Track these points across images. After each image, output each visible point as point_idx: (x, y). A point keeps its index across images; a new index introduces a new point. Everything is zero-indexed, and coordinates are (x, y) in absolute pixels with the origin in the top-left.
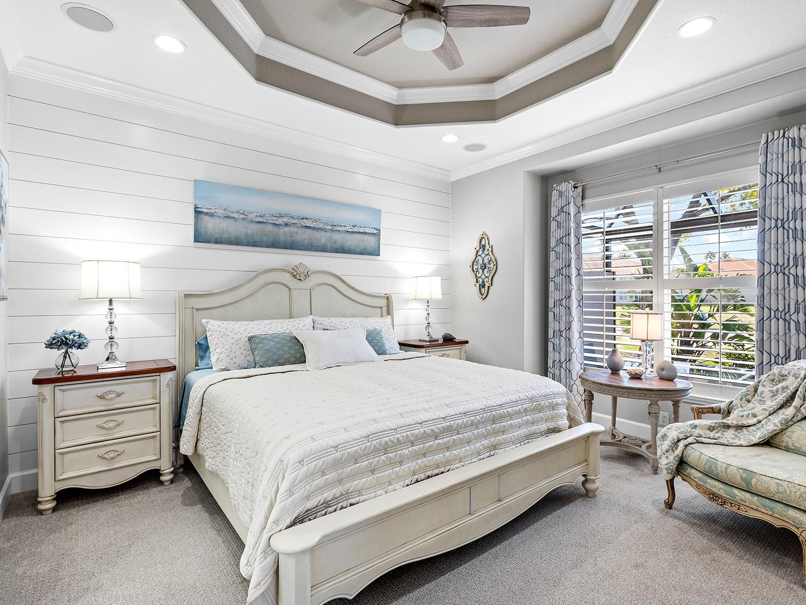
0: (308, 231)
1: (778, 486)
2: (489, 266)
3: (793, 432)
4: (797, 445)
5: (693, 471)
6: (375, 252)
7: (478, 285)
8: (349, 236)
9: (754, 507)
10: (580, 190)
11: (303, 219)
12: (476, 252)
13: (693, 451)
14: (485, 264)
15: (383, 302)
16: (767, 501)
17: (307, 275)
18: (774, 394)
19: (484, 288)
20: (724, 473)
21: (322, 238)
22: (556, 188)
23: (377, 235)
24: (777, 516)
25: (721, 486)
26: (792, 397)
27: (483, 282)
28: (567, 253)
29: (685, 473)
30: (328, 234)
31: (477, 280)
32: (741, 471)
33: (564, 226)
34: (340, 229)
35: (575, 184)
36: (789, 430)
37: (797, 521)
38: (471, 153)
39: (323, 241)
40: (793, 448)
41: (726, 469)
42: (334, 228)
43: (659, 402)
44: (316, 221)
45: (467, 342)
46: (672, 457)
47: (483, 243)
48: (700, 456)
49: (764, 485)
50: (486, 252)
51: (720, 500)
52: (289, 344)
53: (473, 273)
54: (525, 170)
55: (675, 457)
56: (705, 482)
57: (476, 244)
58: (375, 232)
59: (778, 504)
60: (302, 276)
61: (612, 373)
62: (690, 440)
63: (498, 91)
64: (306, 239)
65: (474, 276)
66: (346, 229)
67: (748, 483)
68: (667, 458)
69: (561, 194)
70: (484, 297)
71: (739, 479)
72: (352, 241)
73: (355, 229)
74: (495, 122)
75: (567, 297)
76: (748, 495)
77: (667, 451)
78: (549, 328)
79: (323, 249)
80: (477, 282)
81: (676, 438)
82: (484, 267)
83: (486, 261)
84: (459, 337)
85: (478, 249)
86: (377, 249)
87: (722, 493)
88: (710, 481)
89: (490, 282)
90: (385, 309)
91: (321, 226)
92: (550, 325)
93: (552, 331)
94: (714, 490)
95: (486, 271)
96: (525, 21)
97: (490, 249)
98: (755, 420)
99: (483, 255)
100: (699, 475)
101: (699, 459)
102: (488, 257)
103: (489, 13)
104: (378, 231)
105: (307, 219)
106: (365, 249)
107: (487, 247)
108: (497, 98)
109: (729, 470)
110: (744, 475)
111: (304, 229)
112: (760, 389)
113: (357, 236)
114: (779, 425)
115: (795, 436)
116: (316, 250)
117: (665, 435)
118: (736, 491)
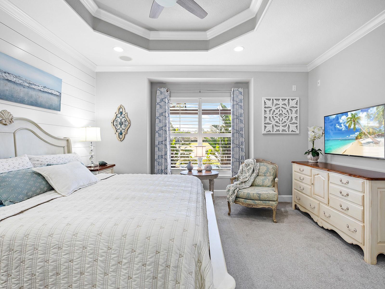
0: (9, 84)
1: (267, 196)
2: (125, 123)
3: (257, 180)
4: (258, 184)
5: (241, 199)
6: (58, 109)
7: (117, 133)
8: (41, 94)
9: (261, 204)
10: (169, 92)
11: (5, 73)
12: (116, 115)
13: (241, 192)
14: (122, 122)
15: (64, 144)
16: (264, 201)
17: (11, 121)
18: (248, 170)
19: (121, 135)
20: (253, 196)
21: (21, 92)
22: (159, 89)
23: (59, 96)
24: (267, 205)
25: (251, 201)
26: (254, 170)
27: (121, 132)
28: (165, 120)
29: (237, 201)
30: (26, 90)
31: (117, 131)
32: (257, 194)
33: (163, 107)
34: (35, 87)
35: (167, 90)
36: (255, 180)
37: (272, 204)
38: (122, 60)
39: (22, 95)
40: (257, 185)
41: (253, 195)
42: (30, 86)
43: (214, 179)
44: (16, 77)
45: (114, 165)
46: (234, 196)
47: (121, 110)
48: (244, 193)
49: (264, 197)
50: (123, 116)
51: (251, 206)
52: (32, 179)
53: (113, 127)
54: (148, 78)
55: (235, 196)
56: (246, 201)
57: (116, 110)
58: (58, 94)
59: (267, 201)
60: (7, 121)
61: (189, 171)
62: (238, 189)
63: (153, 36)
64: (7, 90)
65: (115, 129)
66: (40, 88)
67: (259, 197)
68: (232, 197)
69: (161, 93)
70: (121, 140)
71: (257, 197)
72: (43, 98)
73: (46, 90)
74: (149, 51)
75: (165, 140)
76: (259, 201)
77: (231, 195)
78: (156, 155)
79: (21, 101)
80: (117, 132)
81: (234, 189)
82: (121, 124)
83: (123, 120)
84: (109, 163)
85: (117, 113)
86: (59, 105)
87: (252, 203)
88: (247, 200)
89: (126, 132)
90: (66, 148)
91: (20, 82)
92: (156, 153)
93: (157, 156)
94: (249, 203)
95: (123, 126)
96: (202, 17)
97: (126, 115)
98: (247, 179)
99: (121, 117)
100: (243, 200)
101: (244, 194)
102: (124, 118)
103: (193, 6)
104: (60, 94)
105: (9, 74)
106: (51, 105)
107: (124, 113)
108: (150, 39)
109: (254, 195)
110: (258, 195)
111: (6, 82)
112: (244, 170)
113: (47, 95)
114: (254, 179)
115: (257, 182)
116: (16, 101)
117: (229, 189)
118: (256, 201)
